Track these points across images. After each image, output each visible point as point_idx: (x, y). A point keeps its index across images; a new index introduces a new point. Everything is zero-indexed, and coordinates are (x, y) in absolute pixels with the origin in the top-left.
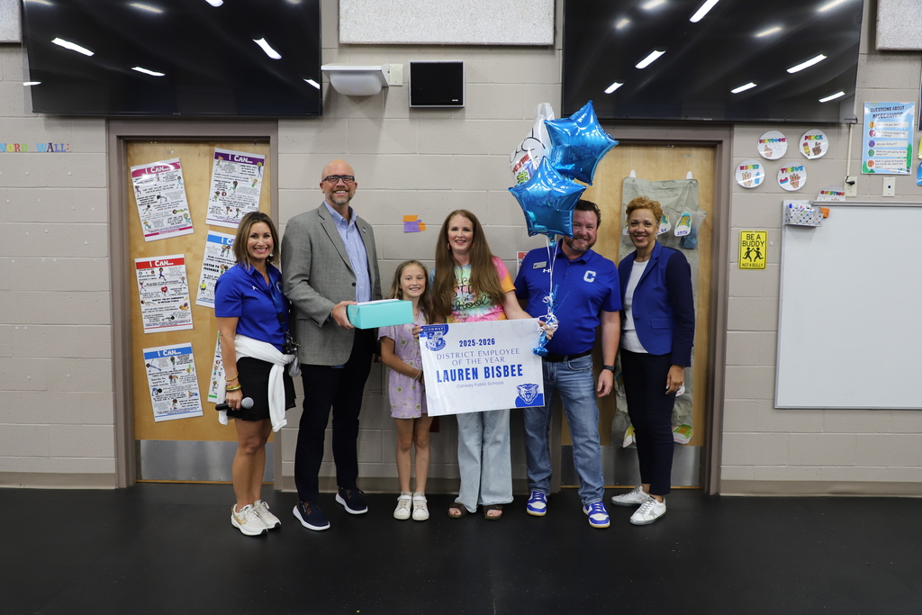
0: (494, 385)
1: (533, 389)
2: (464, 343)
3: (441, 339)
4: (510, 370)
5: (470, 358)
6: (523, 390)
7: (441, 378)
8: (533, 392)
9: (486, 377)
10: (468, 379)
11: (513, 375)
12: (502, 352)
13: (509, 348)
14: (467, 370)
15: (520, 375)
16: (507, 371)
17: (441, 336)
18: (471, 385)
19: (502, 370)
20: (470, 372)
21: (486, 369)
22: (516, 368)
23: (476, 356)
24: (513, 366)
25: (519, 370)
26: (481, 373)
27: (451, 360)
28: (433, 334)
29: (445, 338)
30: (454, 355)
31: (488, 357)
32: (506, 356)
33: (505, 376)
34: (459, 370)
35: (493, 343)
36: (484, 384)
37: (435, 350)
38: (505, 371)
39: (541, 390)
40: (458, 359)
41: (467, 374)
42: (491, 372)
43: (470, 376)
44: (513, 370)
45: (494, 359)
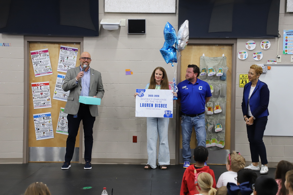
0: (158, 110)
1: (169, 112)
2: (150, 96)
3: (143, 94)
4: (163, 106)
5: (151, 100)
6: (166, 112)
7: (142, 105)
8: (170, 113)
9: (155, 107)
10: (150, 107)
11: (164, 107)
12: (161, 100)
13: (163, 99)
14: (150, 104)
15: (166, 107)
16: (162, 106)
17: (143, 93)
18: (150, 109)
19: (160, 105)
20: (151, 105)
21: (156, 104)
22: (165, 105)
23: (153, 100)
24: (164, 104)
25: (166, 106)
26: (154, 105)
27: (145, 100)
28: (141, 92)
29: (144, 93)
30: (146, 99)
31: (157, 101)
32: (162, 101)
33: (161, 107)
34: (147, 104)
35: (159, 96)
36: (154, 109)
37: (140, 97)
38: (161, 106)
39: (172, 113)
40: (147, 100)
41: (150, 105)
42: (157, 105)
43: (151, 106)
44: (164, 106)
45: (158, 102)
